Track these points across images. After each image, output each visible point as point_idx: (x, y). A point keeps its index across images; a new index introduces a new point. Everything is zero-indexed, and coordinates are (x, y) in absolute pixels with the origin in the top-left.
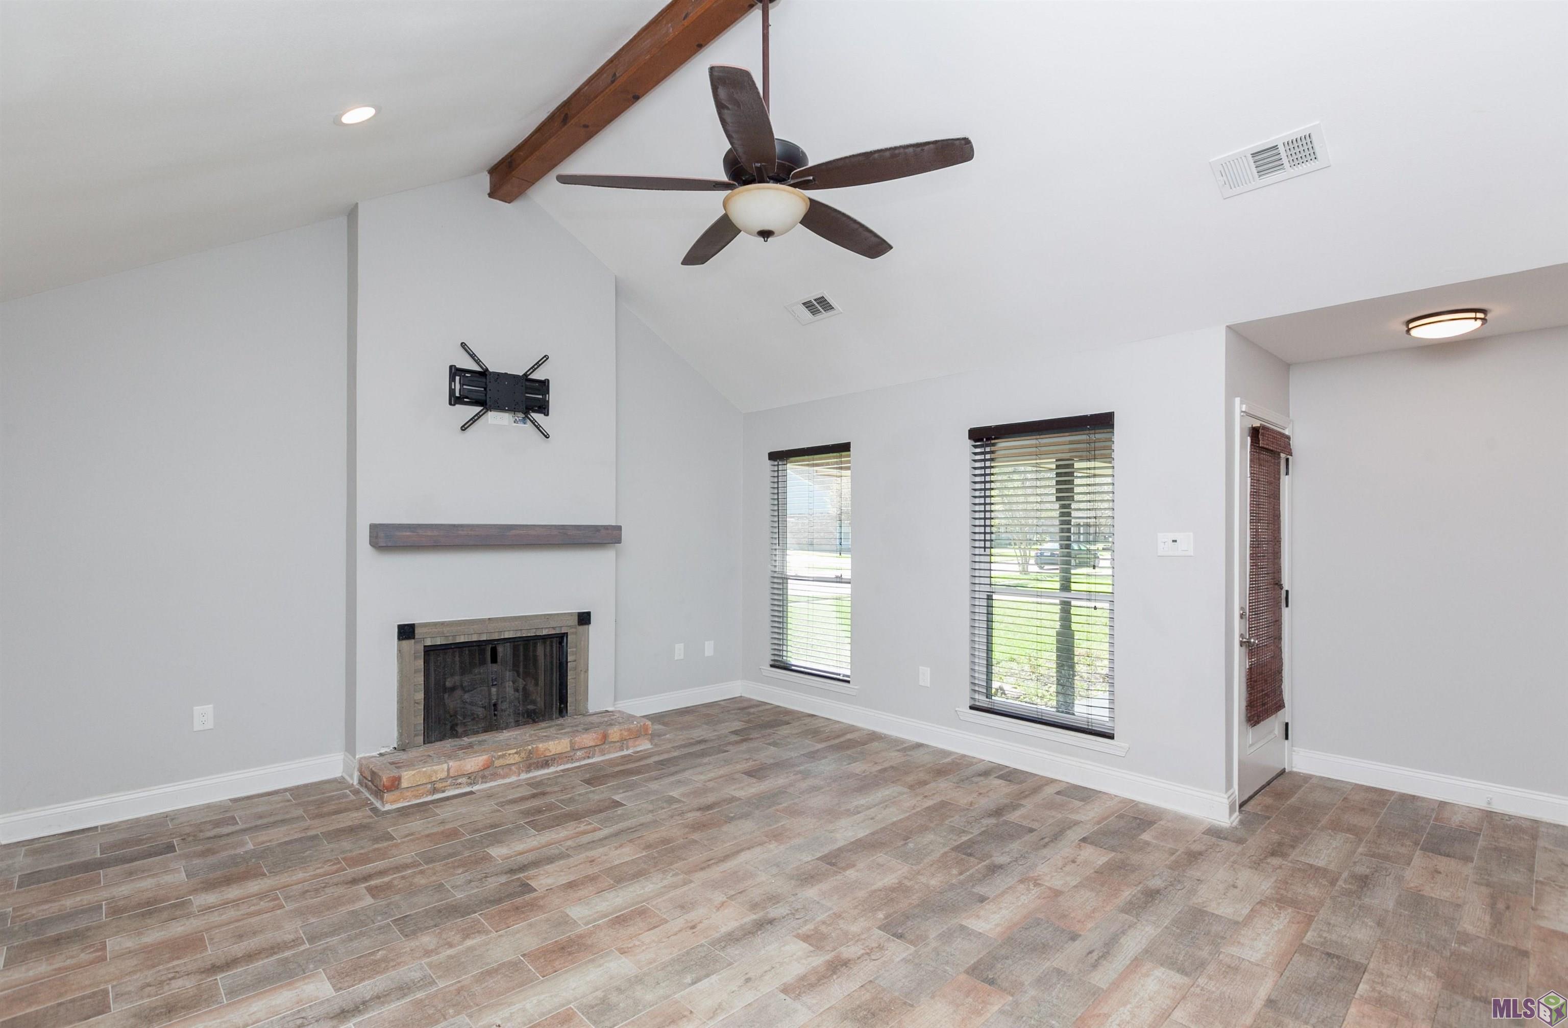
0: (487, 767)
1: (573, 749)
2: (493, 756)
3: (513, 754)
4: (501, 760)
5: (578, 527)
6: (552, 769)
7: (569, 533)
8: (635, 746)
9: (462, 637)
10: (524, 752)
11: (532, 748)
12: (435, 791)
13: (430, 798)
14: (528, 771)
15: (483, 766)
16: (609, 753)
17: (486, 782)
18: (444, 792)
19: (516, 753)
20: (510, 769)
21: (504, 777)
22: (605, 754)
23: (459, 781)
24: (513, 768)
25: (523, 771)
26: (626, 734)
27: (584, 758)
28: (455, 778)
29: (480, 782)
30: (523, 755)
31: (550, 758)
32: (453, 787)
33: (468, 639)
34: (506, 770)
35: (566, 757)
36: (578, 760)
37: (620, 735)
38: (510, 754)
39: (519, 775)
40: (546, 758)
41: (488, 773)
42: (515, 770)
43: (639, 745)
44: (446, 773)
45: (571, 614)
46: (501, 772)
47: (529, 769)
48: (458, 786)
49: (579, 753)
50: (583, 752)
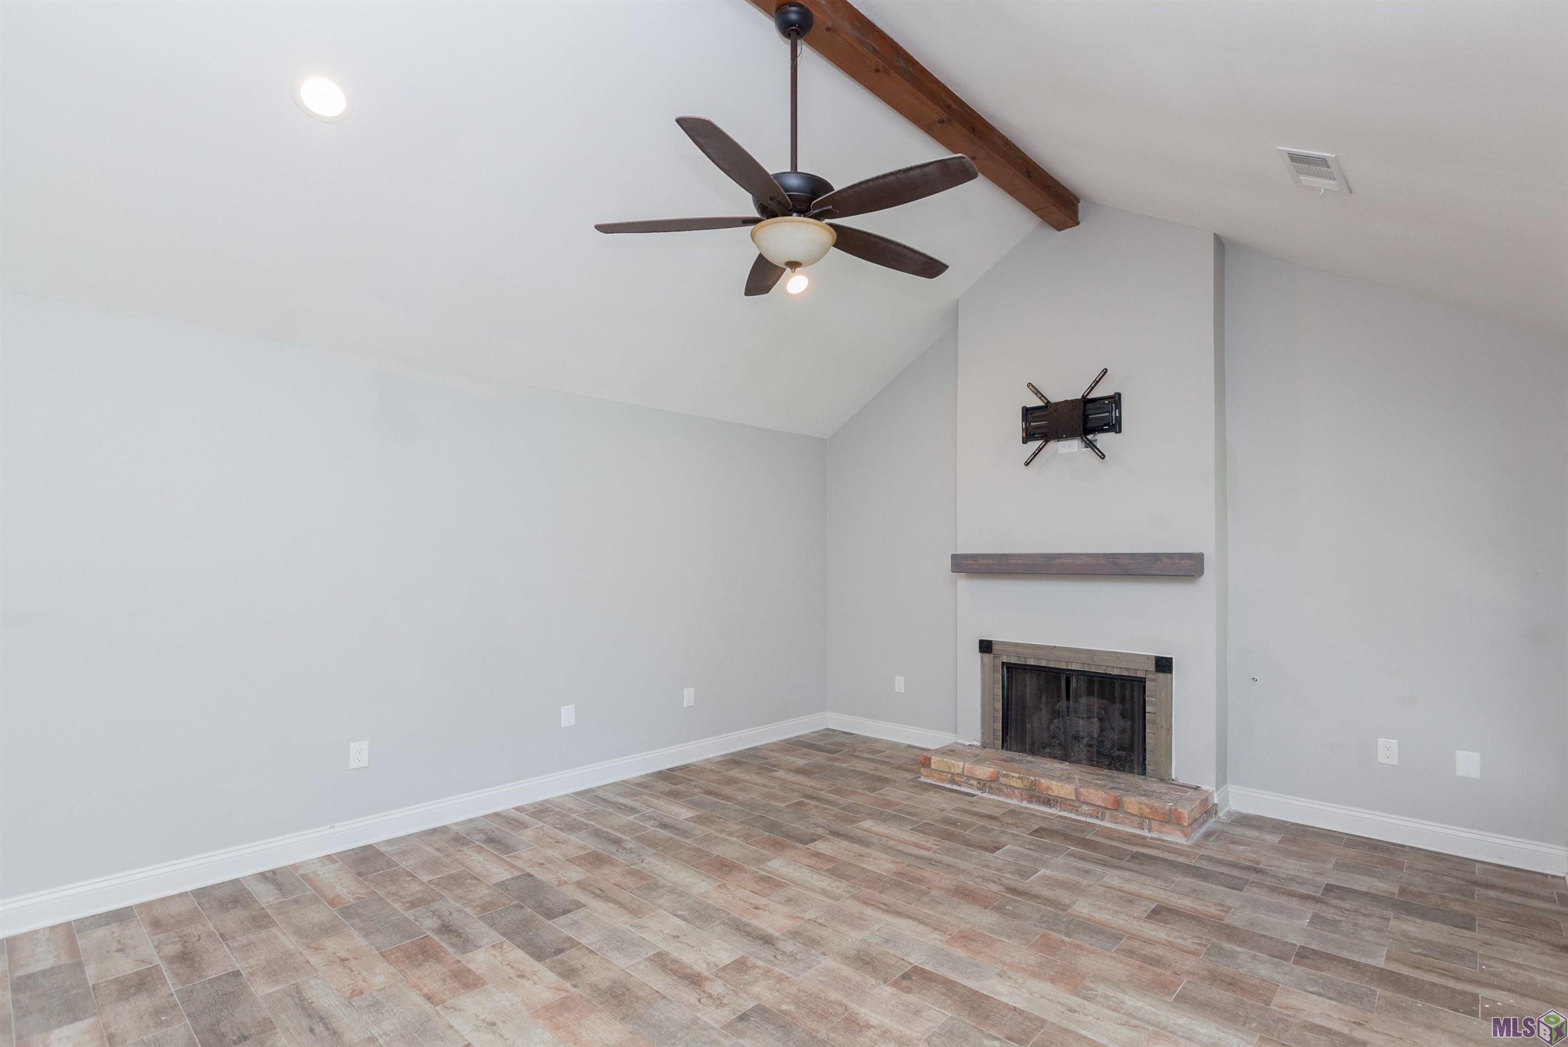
0: (994, 779)
1: (1079, 800)
2: (999, 773)
3: (1016, 777)
4: (1005, 779)
5: (1132, 556)
6: (1052, 811)
7: (1121, 563)
8: (1161, 832)
9: (1053, 662)
10: (1027, 780)
11: (1035, 780)
12: (953, 782)
13: (949, 786)
14: (1030, 802)
15: (990, 777)
16: (1123, 824)
17: (992, 794)
18: (960, 786)
19: (1019, 778)
20: (1013, 791)
21: (1007, 796)
22: (1117, 823)
23: (971, 782)
24: (1016, 791)
25: (1025, 799)
26: (1147, 810)
27: (1091, 816)
28: (969, 778)
29: (987, 791)
30: (1025, 782)
31: (1052, 798)
32: (967, 785)
33: (1038, 663)
34: (1010, 791)
35: (1070, 805)
36: (1084, 814)
37: (1139, 808)
38: (1013, 777)
39: (1022, 801)
40: (1049, 797)
41: (994, 786)
42: (1018, 794)
43: (1168, 833)
44: (962, 770)
45: (1148, 657)
46: (1005, 791)
47: (1030, 799)
48: (970, 786)
49: (1085, 808)
50: (1090, 808)
